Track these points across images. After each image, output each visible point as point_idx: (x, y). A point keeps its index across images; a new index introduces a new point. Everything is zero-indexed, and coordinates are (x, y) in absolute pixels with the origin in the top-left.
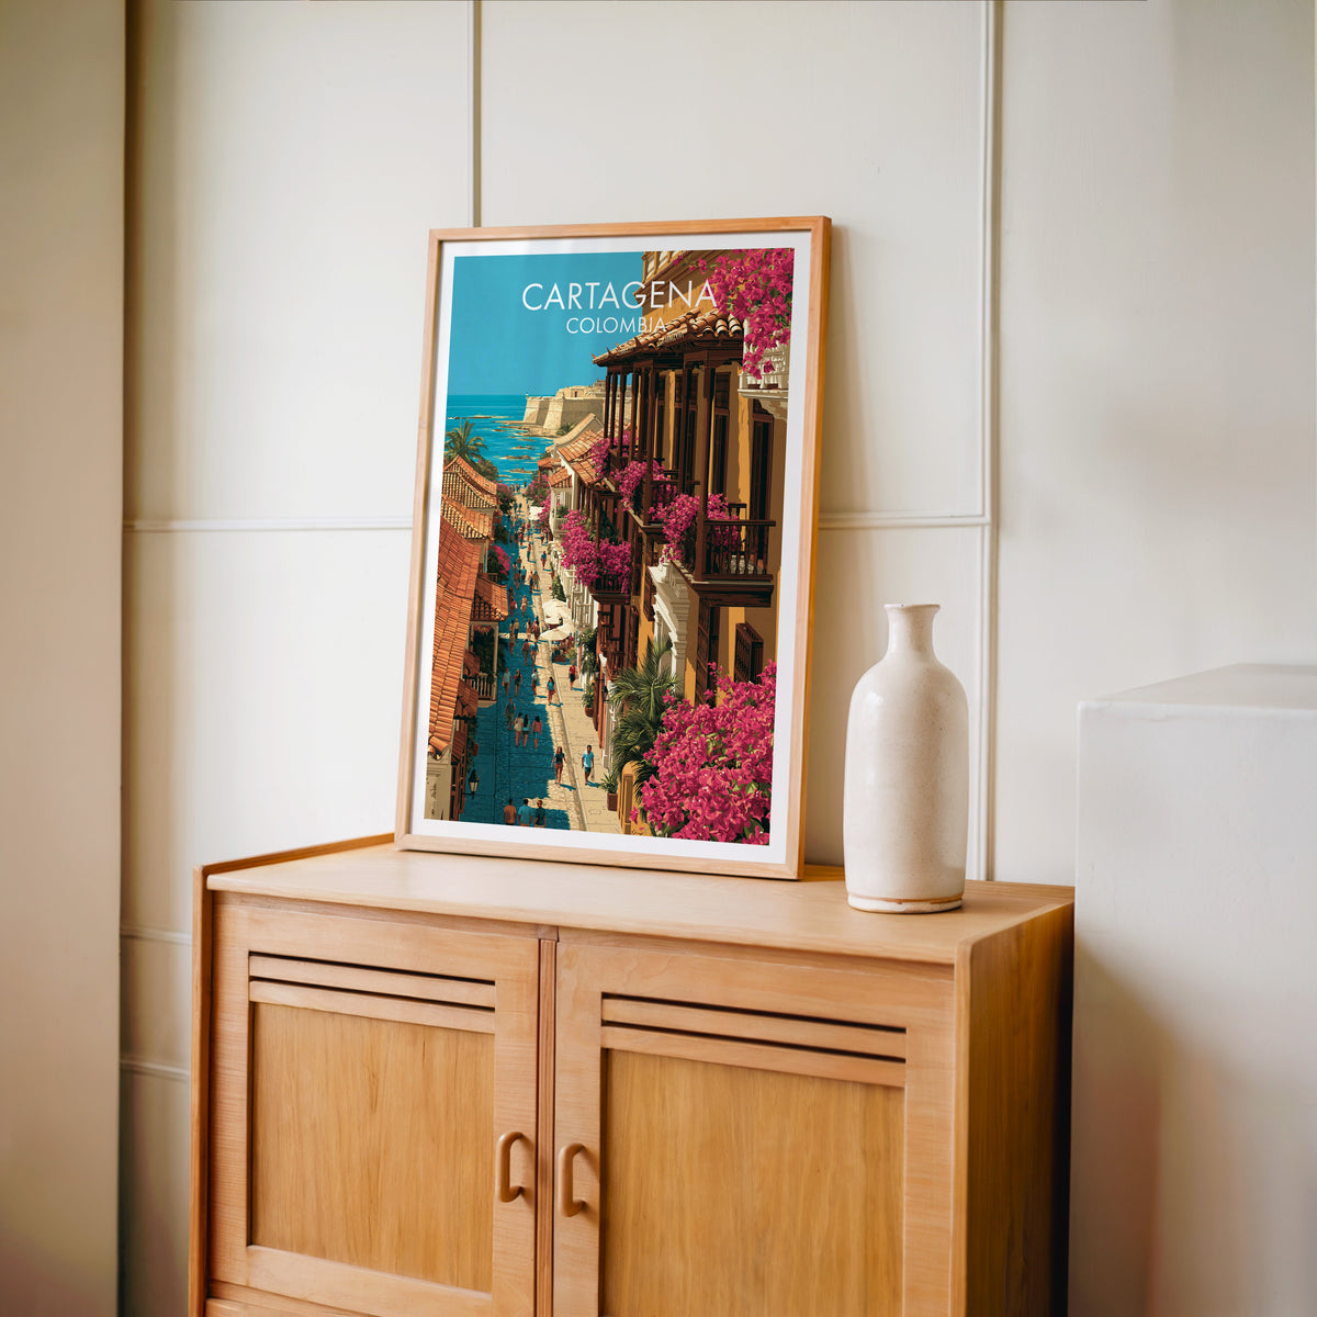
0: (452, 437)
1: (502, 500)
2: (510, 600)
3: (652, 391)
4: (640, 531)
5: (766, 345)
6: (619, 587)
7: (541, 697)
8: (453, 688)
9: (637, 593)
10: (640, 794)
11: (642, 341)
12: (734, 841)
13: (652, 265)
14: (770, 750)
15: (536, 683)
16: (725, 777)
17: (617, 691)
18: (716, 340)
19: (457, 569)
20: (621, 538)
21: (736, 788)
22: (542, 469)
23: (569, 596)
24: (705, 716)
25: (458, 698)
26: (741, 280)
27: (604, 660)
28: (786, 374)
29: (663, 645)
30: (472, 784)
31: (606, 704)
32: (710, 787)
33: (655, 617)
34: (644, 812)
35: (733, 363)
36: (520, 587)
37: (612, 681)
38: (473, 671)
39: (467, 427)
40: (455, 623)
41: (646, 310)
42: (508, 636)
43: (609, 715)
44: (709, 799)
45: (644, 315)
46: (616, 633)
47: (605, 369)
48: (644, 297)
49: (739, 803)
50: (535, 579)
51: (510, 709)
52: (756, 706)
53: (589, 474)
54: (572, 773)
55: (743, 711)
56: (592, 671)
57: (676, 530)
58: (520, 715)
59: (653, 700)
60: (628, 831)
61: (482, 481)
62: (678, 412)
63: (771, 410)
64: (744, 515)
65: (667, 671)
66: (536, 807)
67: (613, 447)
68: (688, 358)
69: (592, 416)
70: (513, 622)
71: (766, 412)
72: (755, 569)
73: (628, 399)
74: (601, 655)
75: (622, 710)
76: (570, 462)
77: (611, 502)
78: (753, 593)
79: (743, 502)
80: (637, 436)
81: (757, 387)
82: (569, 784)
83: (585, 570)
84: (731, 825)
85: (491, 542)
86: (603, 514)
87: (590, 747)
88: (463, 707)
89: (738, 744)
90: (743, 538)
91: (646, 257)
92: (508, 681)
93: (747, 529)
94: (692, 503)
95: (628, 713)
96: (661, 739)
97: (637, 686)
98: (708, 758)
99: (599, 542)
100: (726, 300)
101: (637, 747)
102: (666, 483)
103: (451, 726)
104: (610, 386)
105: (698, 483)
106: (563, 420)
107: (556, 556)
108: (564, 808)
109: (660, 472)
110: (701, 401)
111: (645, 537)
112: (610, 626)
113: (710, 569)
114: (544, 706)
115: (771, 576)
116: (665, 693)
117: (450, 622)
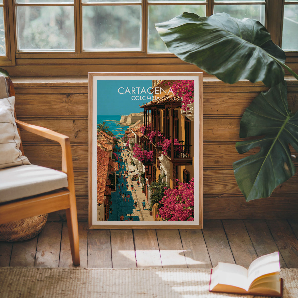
0: (99, 126)
1: (115, 141)
2: (119, 166)
3: (157, 115)
4: (155, 148)
5: (187, 103)
6: (150, 162)
7: (129, 189)
8: (104, 188)
9: (155, 163)
10: (159, 211)
11: (153, 102)
12: (185, 220)
13: (155, 83)
14: (193, 199)
15: (128, 186)
16: (182, 206)
17: (151, 187)
18: (174, 102)
19: (103, 159)
20: (150, 150)
21: (185, 208)
22: (126, 133)
23: (136, 165)
24: (176, 192)
25: (105, 190)
26: (180, 87)
27: (147, 180)
28: (193, 110)
29: (163, 175)
30: (111, 211)
31: (148, 190)
32: (178, 208)
33: (161, 169)
34: (160, 215)
35: (179, 107)
36: (122, 163)
37: (149, 184)
38: (109, 184)
39: (104, 123)
40: (103, 172)
41: (154, 94)
42: (119, 175)
43: (149, 193)
44: (178, 211)
45: (153, 96)
46: (150, 173)
47: (143, 109)
48: (153, 91)
49: (186, 212)
50: (126, 160)
51: (121, 192)
52: (189, 189)
53: (140, 134)
54: (139, 207)
55: (186, 190)
56: (143, 182)
57: (165, 148)
58: (124, 194)
59: (161, 189)
60: (156, 220)
61: (109, 137)
62: (164, 119)
63: (190, 119)
64: (184, 144)
65: (165, 181)
66: (130, 216)
67: (147, 128)
68: (166, 106)
69: (140, 120)
70: (120, 171)
71: (188, 119)
72: (187, 157)
73: (150, 116)
74: (146, 178)
75: (153, 191)
76: (135, 132)
77: (147, 141)
78: (187, 162)
79: (183, 141)
80: (153, 125)
81: (186, 113)
82: (139, 210)
83: (140, 158)
84: (184, 217)
85: (112, 152)
86: (144, 144)
87: (144, 201)
88: (107, 193)
89: (185, 198)
90: (184, 149)
91: (153, 81)
92: (120, 186)
93: (185, 147)
94: (169, 141)
95: (154, 192)
96: (164, 198)
97: (156, 185)
98: (177, 201)
99: (144, 151)
100: (176, 92)
101: (157, 200)
102: (162, 137)
103: (103, 197)
104: (145, 113)
105: (171, 136)
106: (132, 121)
107: (132, 155)
108: (138, 216)
109: (160, 134)
110: (171, 117)
111: (157, 150)
112: (148, 171)
113: (175, 157)
114: (131, 191)
115: (192, 158)
116: (164, 187)
117: (101, 172)
